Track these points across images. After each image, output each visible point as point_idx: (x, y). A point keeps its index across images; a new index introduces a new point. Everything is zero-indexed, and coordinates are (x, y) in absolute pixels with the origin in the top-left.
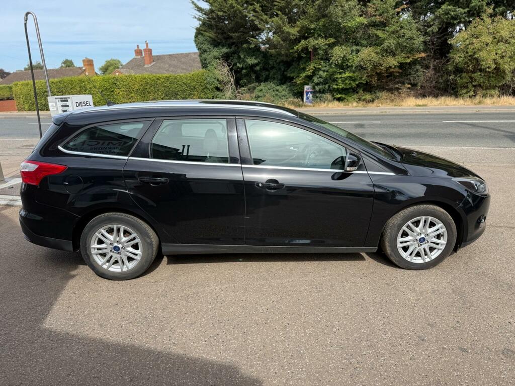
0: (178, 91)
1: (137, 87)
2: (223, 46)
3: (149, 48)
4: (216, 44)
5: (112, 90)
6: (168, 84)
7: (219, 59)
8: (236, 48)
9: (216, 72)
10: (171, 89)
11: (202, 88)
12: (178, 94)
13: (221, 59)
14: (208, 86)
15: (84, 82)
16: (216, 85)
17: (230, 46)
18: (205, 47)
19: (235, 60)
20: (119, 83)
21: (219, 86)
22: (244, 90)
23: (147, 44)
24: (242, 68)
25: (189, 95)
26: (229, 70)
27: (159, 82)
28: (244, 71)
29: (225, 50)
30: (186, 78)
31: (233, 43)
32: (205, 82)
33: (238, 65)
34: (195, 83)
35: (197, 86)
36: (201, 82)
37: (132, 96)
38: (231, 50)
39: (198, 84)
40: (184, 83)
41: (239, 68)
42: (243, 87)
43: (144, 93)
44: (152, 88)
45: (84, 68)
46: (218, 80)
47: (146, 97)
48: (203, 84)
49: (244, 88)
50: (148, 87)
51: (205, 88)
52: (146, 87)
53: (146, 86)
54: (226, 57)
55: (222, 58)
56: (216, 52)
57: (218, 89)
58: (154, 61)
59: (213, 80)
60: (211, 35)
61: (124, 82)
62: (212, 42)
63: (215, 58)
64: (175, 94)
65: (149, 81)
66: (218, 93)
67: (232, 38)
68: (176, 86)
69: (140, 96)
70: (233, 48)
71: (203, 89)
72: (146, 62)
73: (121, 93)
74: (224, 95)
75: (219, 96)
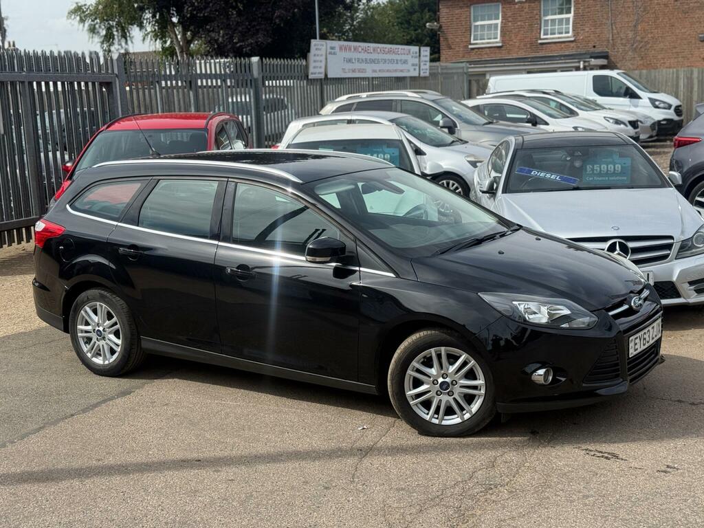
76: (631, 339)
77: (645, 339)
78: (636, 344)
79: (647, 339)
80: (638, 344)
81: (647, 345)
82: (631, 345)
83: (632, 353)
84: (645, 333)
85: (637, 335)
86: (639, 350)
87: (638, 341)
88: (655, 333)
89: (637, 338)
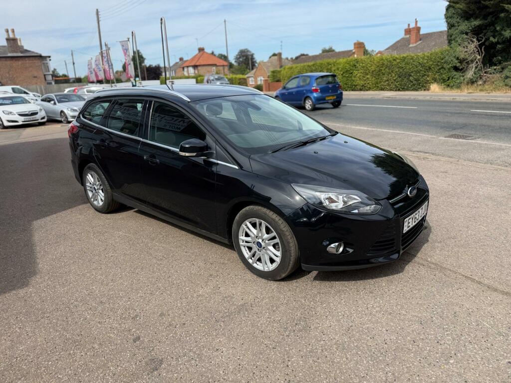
0: (412, 72)
1: (373, 68)
2: (476, 18)
3: (419, 25)
4: (467, 16)
5: (352, 71)
6: (403, 65)
7: (467, 34)
8: (494, 19)
9: (459, 49)
10: (405, 70)
11: (438, 68)
12: (411, 75)
13: (469, 34)
14: (445, 66)
15: (330, 65)
16: (455, 65)
17: (485, 18)
18: (454, 21)
19: (489, 34)
20: (358, 65)
21: (458, 65)
22: (495, 70)
23: (416, 22)
24: (498, 43)
25: (423, 76)
26: (477, 46)
27: (395, 63)
28: (499, 46)
29: (477, 23)
30: (423, 58)
31: (490, 14)
32: (442, 61)
33: (492, 39)
34: (431, 63)
35: (432, 66)
36: (438, 62)
37: (368, 78)
38: (486, 21)
39: (434, 64)
40: (419, 63)
41: (492, 42)
42: (496, 65)
43: (379, 75)
44: (387, 70)
45: (354, 51)
46: (458, 59)
47: (380, 79)
48: (439, 64)
49: (495, 67)
50: (383, 69)
51: (442, 68)
52: (381, 69)
53: (382, 67)
54: (477, 32)
55: (471, 32)
56: (465, 26)
57: (456, 69)
58: (420, 40)
59: (452, 59)
60: (461, 7)
61: (363, 63)
62: (463, 14)
63: (462, 33)
64: (409, 75)
65: (386, 63)
66: (455, 73)
67: (487, 7)
68: (411, 67)
69: (375, 77)
70: (489, 19)
71: (440, 69)
72: (412, 41)
73: (358, 75)
74: (463, 76)
75: (456, 77)
76: (405, 220)
77: (416, 218)
78: (409, 223)
79: (417, 218)
80: (411, 223)
81: (417, 222)
82: (406, 224)
83: (406, 229)
84: (416, 214)
85: (411, 217)
86: (411, 226)
87: (411, 220)
88: (423, 212)
89: (410, 219)
